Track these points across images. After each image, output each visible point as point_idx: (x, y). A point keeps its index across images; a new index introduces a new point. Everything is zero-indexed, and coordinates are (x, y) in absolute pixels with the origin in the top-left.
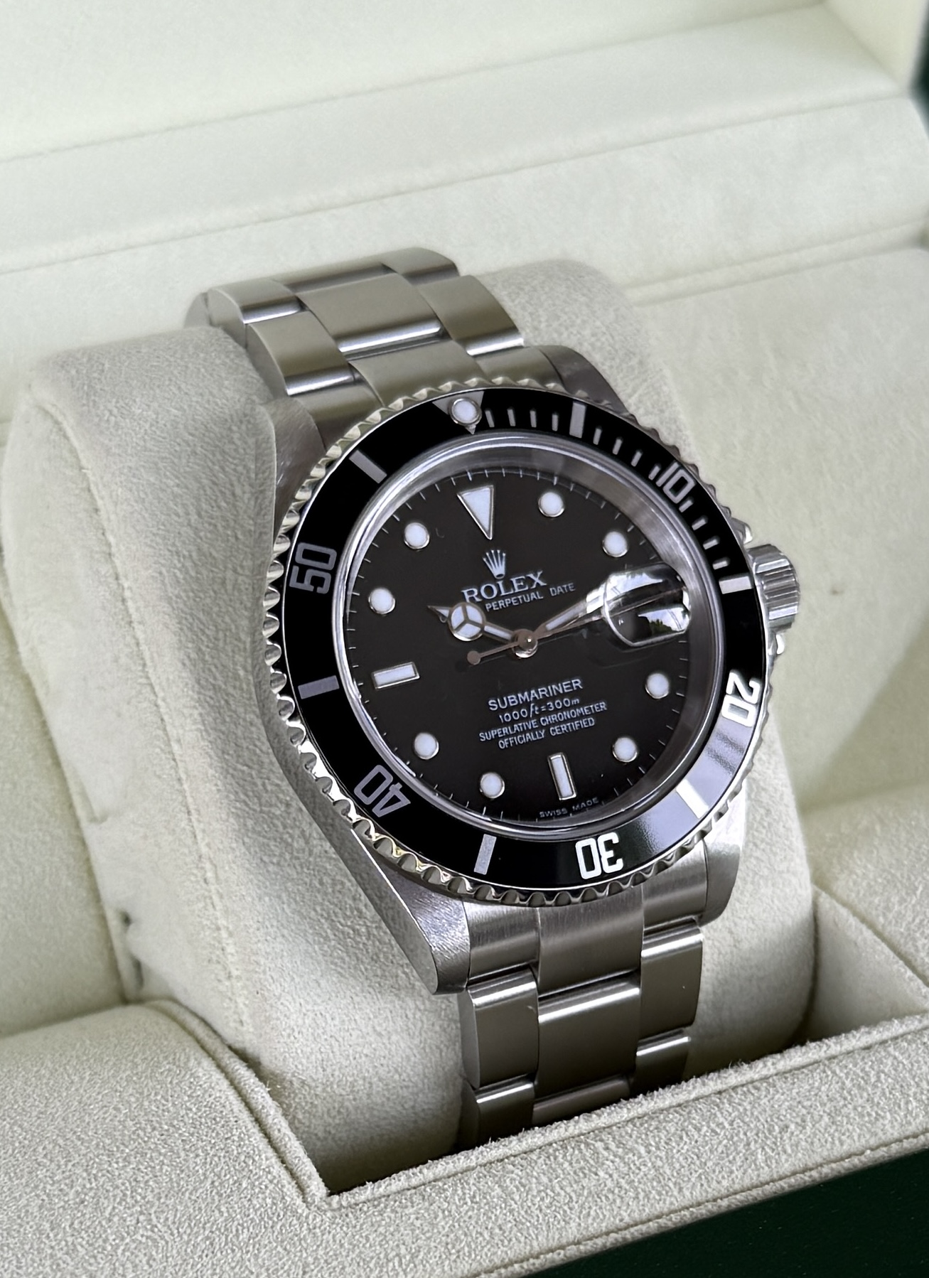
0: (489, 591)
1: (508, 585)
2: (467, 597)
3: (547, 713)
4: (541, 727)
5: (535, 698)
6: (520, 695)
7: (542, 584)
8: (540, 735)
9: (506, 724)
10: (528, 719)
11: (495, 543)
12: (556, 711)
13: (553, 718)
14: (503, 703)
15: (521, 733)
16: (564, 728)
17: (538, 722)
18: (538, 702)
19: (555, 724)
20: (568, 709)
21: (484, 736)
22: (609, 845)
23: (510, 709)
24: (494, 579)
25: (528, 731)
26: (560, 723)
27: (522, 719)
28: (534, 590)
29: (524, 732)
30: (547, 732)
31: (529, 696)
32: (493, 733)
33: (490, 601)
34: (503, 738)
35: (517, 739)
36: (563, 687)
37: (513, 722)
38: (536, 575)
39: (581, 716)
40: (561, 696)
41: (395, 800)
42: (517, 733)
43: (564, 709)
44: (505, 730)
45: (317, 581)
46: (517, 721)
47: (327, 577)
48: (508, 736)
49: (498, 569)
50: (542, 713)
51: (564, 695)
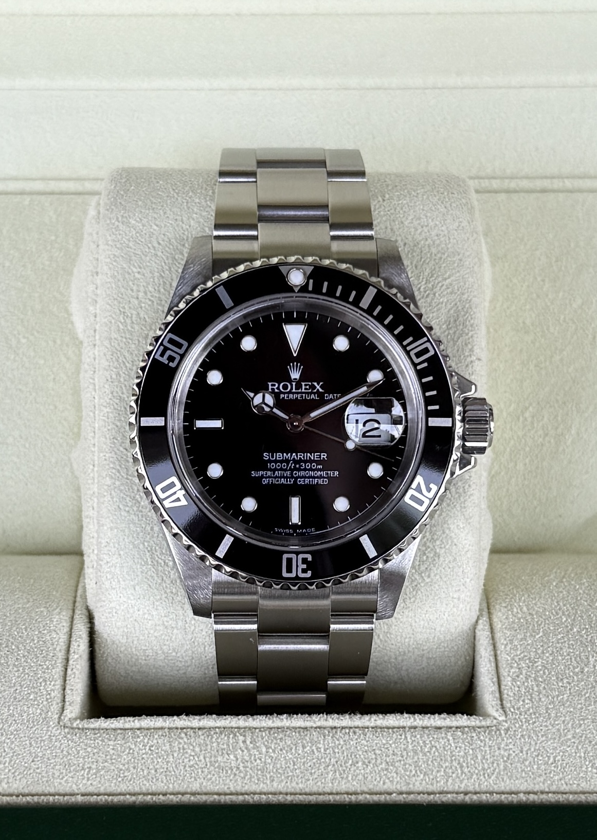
0: (285, 387)
1: (299, 386)
2: (270, 387)
3: (299, 470)
4: (292, 477)
5: (294, 458)
6: (285, 454)
7: (321, 390)
8: (290, 481)
9: (270, 470)
10: (286, 470)
11: (297, 359)
12: (305, 470)
13: (302, 473)
14: (273, 457)
15: (278, 477)
16: (307, 481)
17: (292, 474)
18: (295, 461)
19: (302, 477)
20: (314, 470)
21: (254, 474)
22: (304, 561)
23: (276, 461)
24: (290, 381)
25: (284, 477)
26: (305, 477)
27: (281, 469)
28: (314, 393)
29: (281, 477)
30: (295, 482)
31: (291, 455)
32: (261, 473)
33: (284, 393)
34: (266, 478)
35: (275, 481)
36: (314, 456)
37: (276, 469)
38: (318, 384)
39: (321, 477)
40: (311, 461)
41: (178, 500)
42: (276, 477)
43: (311, 470)
44: (269, 473)
45: (171, 359)
46: (278, 470)
47: (178, 358)
48: (269, 477)
49: (295, 375)
50: (295, 469)
51: (314, 461)
